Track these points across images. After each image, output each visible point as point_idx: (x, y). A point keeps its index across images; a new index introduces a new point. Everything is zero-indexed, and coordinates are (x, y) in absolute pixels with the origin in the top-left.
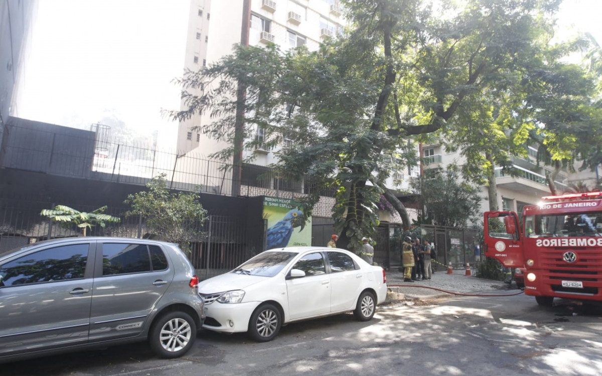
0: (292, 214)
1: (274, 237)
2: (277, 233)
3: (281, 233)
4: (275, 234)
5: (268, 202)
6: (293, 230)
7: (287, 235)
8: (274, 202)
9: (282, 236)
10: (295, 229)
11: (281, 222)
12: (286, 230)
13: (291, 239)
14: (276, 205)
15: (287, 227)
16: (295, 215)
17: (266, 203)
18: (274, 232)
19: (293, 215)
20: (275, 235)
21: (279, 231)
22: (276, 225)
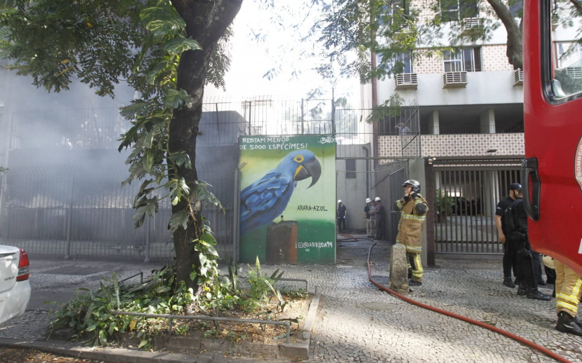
0: (293, 159)
1: (260, 198)
2: (265, 191)
3: (273, 190)
4: (261, 192)
5: (248, 145)
6: (296, 185)
7: (283, 194)
8: (258, 144)
9: (274, 195)
10: (299, 183)
11: (273, 173)
12: (282, 185)
13: (291, 199)
14: (263, 147)
15: (285, 180)
16: (299, 159)
17: (244, 147)
18: (259, 191)
19: (295, 160)
20: (262, 195)
21: (269, 188)
22: (263, 179)
